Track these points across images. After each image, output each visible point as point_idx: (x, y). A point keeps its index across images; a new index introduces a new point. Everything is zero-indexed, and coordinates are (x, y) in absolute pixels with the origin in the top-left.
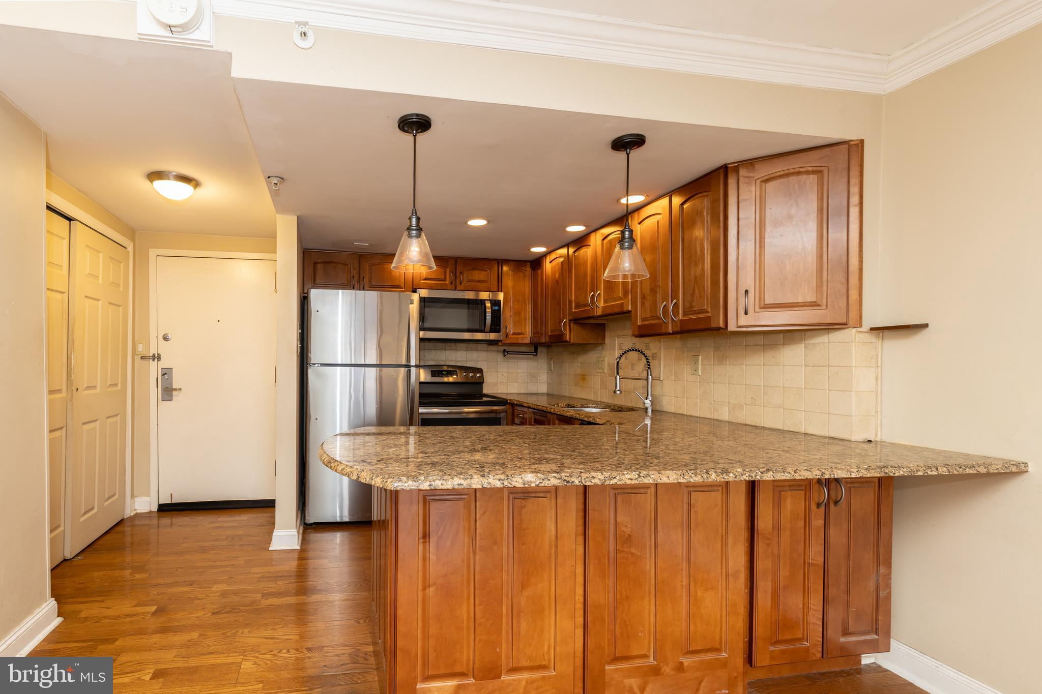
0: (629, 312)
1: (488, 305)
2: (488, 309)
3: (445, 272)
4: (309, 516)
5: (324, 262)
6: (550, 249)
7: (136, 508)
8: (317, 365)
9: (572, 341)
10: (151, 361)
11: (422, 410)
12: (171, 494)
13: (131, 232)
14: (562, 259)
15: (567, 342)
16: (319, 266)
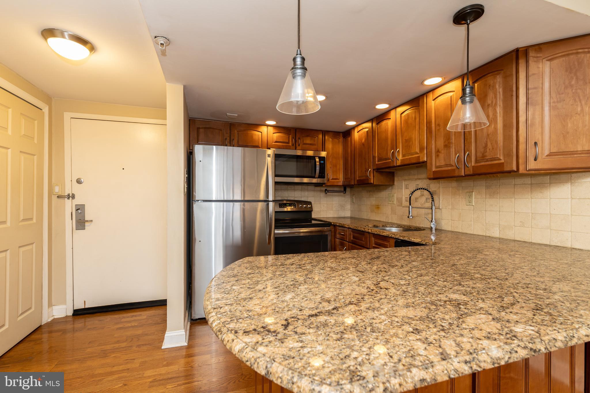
0: (424, 162)
1: (317, 160)
2: (317, 161)
3: (289, 138)
4: (195, 314)
5: (205, 128)
6: (359, 123)
7: (54, 314)
8: (200, 201)
9: (375, 184)
10: (66, 199)
11: (276, 232)
12: (85, 302)
13: (48, 99)
14: (367, 130)
15: (371, 183)
16: (201, 130)
